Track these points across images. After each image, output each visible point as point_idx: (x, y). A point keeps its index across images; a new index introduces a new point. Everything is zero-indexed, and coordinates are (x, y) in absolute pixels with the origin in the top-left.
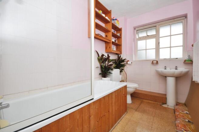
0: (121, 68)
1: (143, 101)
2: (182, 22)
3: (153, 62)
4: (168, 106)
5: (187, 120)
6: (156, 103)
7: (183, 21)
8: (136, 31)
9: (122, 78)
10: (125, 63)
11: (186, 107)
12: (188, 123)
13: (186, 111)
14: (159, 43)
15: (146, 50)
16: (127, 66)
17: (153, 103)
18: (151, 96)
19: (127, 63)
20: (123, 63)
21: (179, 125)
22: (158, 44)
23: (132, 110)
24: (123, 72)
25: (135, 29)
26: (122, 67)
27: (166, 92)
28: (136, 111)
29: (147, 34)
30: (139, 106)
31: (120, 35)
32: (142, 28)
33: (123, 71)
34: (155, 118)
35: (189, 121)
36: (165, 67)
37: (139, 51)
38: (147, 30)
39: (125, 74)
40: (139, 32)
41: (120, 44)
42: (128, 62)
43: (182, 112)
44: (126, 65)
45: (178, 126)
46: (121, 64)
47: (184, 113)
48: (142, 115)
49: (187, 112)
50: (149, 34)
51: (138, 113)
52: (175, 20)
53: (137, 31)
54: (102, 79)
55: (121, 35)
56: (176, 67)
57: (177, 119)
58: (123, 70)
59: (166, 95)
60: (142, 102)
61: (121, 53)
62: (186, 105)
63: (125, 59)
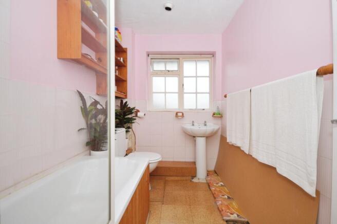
0: (126, 124)
1: (167, 179)
2: (208, 61)
3: (177, 114)
4: (199, 179)
5: (226, 197)
6: (184, 178)
7: (210, 60)
8: (149, 60)
9: (128, 143)
10: (133, 115)
11: (218, 175)
12: (229, 202)
13: (221, 182)
14: (183, 85)
15: (165, 93)
16: (137, 120)
17: (181, 180)
18: (176, 168)
19: (136, 116)
20: (130, 116)
21: (223, 208)
22: (181, 85)
23: (157, 203)
24: (131, 133)
25: (148, 56)
26: (129, 122)
27: (195, 158)
28: (163, 204)
29: (166, 68)
30: (164, 190)
31: (123, 61)
32: (159, 56)
33: (130, 130)
34: (192, 206)
35: (229, 198)
36: (193, 122)
37: (154, 94)
38: (166, 62)
39: (133, 135)
40: (153, 62)
41: (124, 79)
42: (139, 114)
43: (217, 185)
44: (135, 119)
45: (222, 210)
46: (126, 117)
47: (219, 186)
48: (175, 208)
49: (222, 184)
50: (168, 69)
51: (167, 206)
52: (202, 56)
53: (152, 59)
54: (90, 155)
55: (125, 61)
56: (205, 122)
57: (217, 199)
58: (129, 128)
59: (194, 163)
60: (166, 182)
61: (126, 96)
62: (216, 173)
63: (134, 108)
